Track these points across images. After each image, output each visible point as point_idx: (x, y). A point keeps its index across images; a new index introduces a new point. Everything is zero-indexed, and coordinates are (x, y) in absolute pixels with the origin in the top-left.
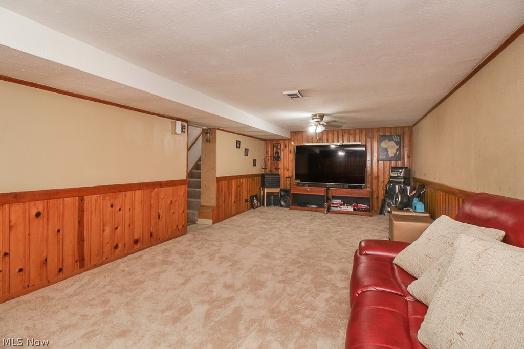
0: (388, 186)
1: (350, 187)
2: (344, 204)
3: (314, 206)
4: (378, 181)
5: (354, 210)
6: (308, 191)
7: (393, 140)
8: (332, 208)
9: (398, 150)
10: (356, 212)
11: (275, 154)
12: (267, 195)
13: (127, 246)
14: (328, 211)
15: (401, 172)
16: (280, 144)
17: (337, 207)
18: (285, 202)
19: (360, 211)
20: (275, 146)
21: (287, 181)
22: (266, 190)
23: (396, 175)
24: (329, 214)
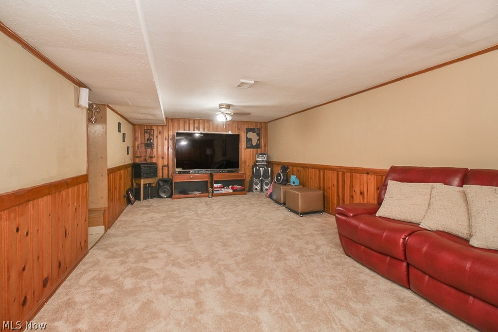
0: (255, 168)
1: (229, 172)
2: (223, 188)
3: (197, 193)
4: (245, 165)
5: (234, 191)
6: (191, 179)
7: (255, 132)
8: (215, 192)
9: (259, 140)
10: (235, 193)
11: (147, 141)
12: (144, 188)
13: (36, 293)
14: (212, 196)
15: (265, 157)
16: (154, 130)
17: (219, 190)
18: (165, 192)
19: (238, 191)
20: (147, 132)
21: (164, 171)
22: (142, 182)
23: (261, 160)
24: (213, 198)
